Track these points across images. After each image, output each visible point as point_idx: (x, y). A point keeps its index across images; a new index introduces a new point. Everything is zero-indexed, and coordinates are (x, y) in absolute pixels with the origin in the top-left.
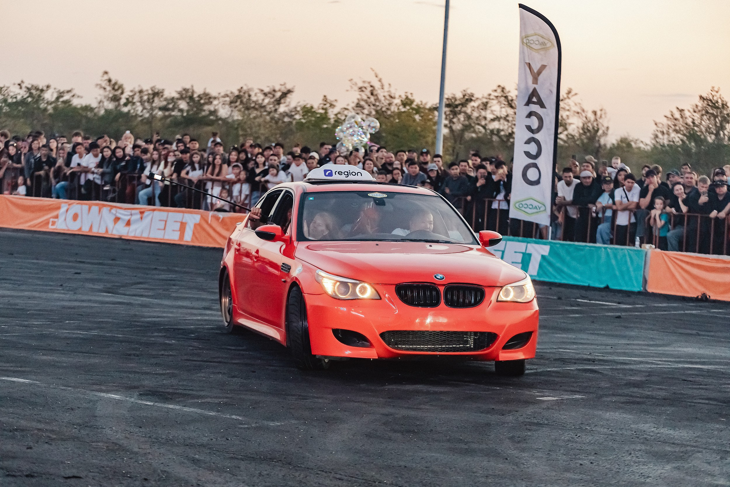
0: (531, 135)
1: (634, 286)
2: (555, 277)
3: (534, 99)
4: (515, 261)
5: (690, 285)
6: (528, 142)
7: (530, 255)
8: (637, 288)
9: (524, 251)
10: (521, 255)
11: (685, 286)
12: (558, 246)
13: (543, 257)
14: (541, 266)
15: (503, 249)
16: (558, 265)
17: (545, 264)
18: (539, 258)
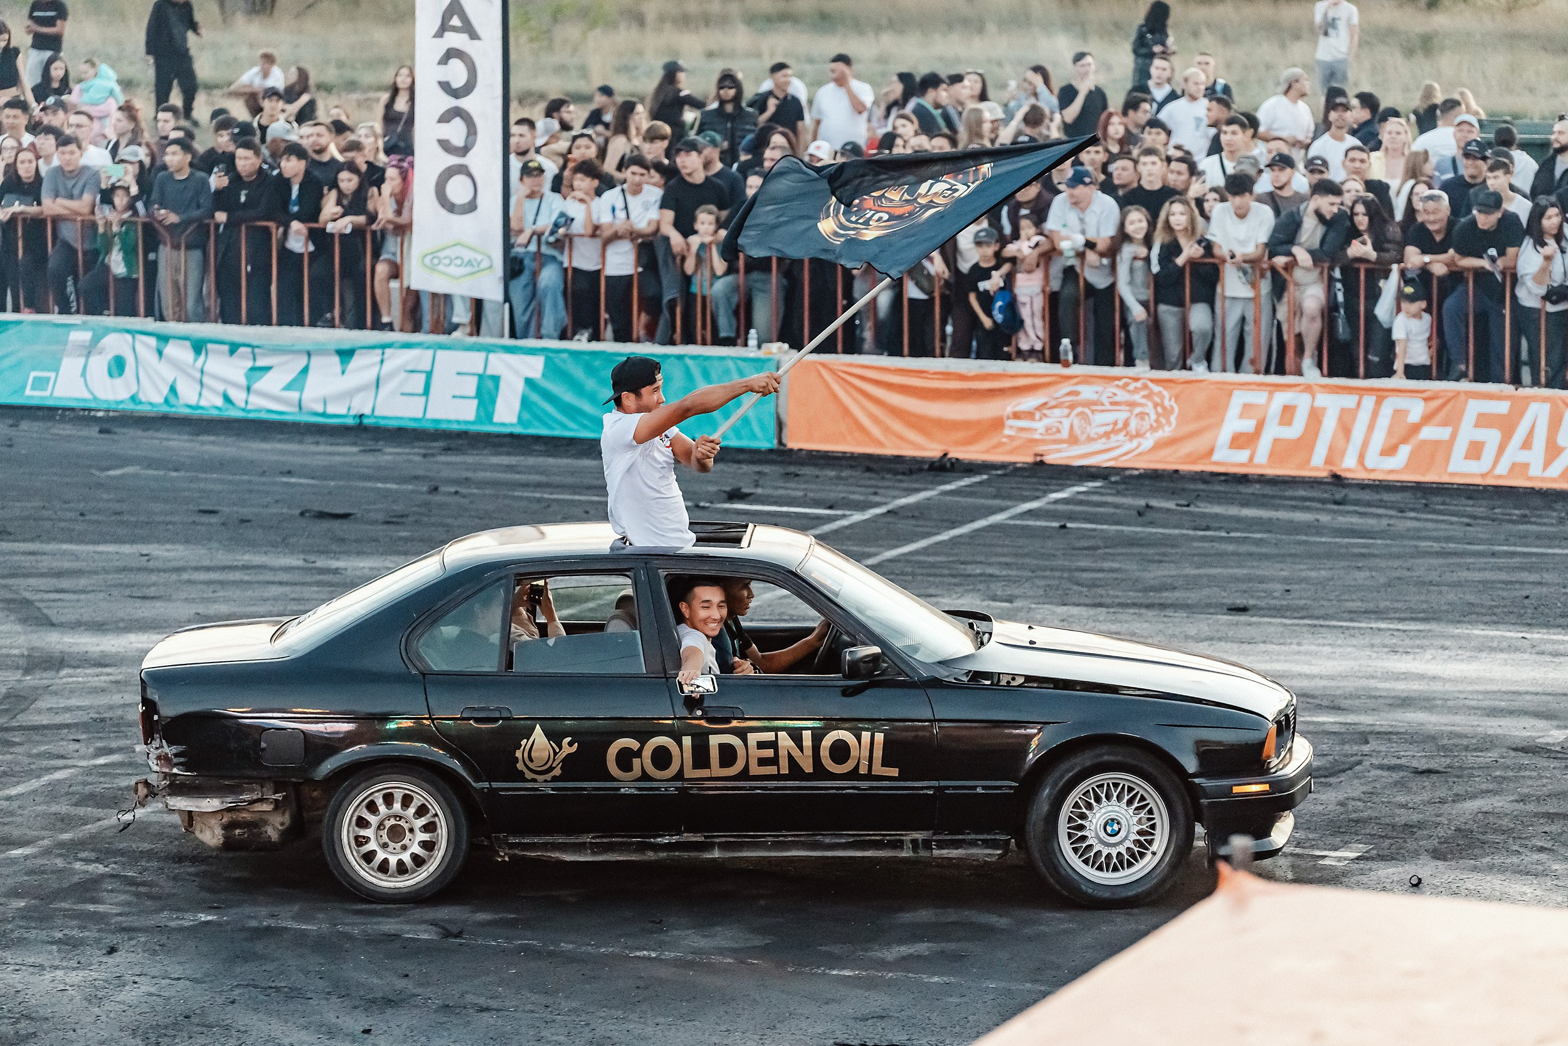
0: (450, 102)
1: (754, 437)
2: (564, 427)
3: (456, 21)
4: (458, 393)
5: (887, 430)
6: (445, 118)
7: (496, 379)
8: (765, 442)
9: (481, 371)
10: (475, 380)
11: (875, 431)
12: (565, 356)
13: (529, 382)
14: (525, 402)
15: (428, 368)
16: (569, 397)
17: (535, 397)
18: (520, 386)
